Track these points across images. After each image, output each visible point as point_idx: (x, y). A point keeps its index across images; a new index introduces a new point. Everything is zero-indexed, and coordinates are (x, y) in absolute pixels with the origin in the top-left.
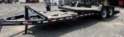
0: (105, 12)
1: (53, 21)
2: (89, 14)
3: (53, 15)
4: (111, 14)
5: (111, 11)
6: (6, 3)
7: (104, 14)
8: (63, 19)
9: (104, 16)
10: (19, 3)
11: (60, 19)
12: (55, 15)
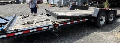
0: (103, 18)
1: (16, 34)
2: (81, 21)
3: (26, 23)
4: (111, 20)
5: (112, 15)
6: (15, 4)
7: (102, 20)
8: (36, 30)
9: (102, 23)
10: (26, 4)
11: (31, 31)
12: (28, 24)
